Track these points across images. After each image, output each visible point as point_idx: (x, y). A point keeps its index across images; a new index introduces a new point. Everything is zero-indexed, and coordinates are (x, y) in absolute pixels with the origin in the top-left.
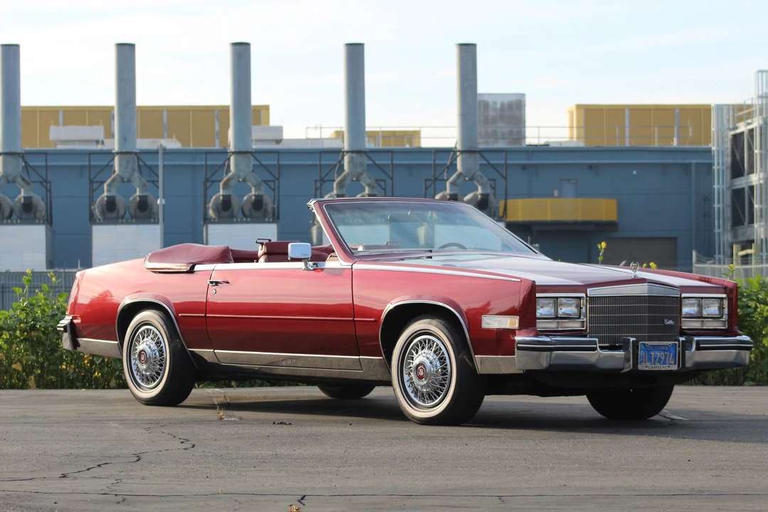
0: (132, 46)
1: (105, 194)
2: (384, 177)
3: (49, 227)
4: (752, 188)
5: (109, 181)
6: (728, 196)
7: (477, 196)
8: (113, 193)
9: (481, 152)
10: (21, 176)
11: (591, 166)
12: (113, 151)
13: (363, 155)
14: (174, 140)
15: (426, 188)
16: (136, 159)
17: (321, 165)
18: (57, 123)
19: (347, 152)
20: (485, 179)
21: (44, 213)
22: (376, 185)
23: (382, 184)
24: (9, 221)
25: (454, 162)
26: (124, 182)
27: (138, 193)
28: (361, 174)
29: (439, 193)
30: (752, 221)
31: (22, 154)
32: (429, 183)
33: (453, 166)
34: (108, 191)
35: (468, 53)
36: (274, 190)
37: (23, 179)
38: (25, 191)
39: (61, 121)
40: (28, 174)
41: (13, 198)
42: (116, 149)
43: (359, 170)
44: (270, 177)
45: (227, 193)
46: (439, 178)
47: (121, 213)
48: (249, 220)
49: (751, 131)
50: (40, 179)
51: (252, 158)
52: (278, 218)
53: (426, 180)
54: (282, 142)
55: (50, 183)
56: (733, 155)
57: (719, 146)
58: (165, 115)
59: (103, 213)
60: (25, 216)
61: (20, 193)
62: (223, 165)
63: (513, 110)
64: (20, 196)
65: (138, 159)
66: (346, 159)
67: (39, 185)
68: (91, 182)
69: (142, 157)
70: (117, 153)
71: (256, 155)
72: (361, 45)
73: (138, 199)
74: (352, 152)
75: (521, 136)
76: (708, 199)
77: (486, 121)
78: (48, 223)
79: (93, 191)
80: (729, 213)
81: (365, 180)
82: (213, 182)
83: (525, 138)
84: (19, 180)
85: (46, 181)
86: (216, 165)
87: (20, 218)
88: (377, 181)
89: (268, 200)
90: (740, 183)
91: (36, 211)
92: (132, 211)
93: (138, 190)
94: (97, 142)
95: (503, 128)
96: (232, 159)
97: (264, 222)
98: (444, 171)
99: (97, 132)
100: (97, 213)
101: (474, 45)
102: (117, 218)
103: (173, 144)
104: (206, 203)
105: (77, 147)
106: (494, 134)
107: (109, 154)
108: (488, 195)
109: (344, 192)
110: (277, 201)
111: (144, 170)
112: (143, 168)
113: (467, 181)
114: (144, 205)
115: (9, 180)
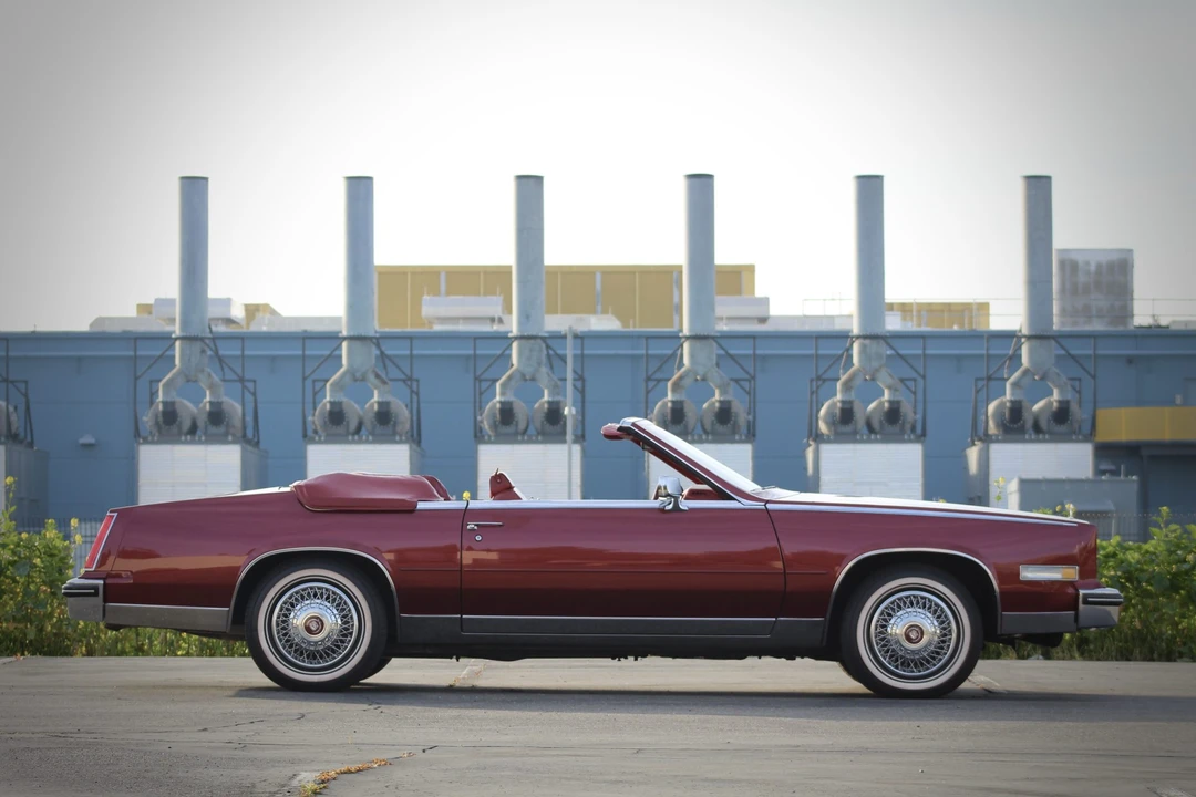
0: (539, 179)
1: (498, 398)
2: (914, 375)
3: (415, 447)
5: (504, 378)
7: (1051, 403)
8: (510, 397)
9: (1057, 338)
10: (374, 371)
12: (510, 335)
13: (882, 342)
14: (610, 316)
15: (977, 392)
16: (544, 346)
17: (817, 356)
18: (436, 293)
19: (858, 337)
20: (1064, 378)
21: (407, 426)
22: (901, 386)
23: (911, 384)
24: (356, 437)
25: (1018, 352)
26: (526, 380)
27: (546, 398)
28: (877, 370)
29: (994, 400)
31: (377, 338)
32: (981, 384)
33: (1016, 358)
34: (503, 394)
35: (1038, 189)
36: (749, 393)
37: (377, 376)
38: (379, 393)
39: (443, 287)
40: (385, 367)
41: (362, 402)
42: (514, 331)
43: (875, 364)
44: (743, 375)
45: (677, 397)
46: (996, 376)
47: (522, 426)
48: (710, 438)
50: (403, 377)
51: (715, 344)
52: (754, 436)
53: (977, 379)
54: (769, 321)
55: (418, 381)
58: (598, 277)
59: (494, 426)
60: (379, 429)
61: (373, 397)
62: (674, 356)
63: (1115, 276)
64: (372, 400)
65: (548, 347)
66: (856, 347)
67: (401, 383)
68: (477, 379)
69: (550, 342)
70: (516, 338)
71: (722, 342)
72: (879, 178)
73: (546, 406)
74: (865, 337)
75: (1125, 313)
77: (1074, 290)
78: (414, 441)
79: (481, 394)
81: (884, 379)
82: (659, 381)
83: (1132, 316)
84: (372, 378)
85: (410, 379)
86: (665, 355)
87: (372, 433)
88: (902, 380)
89: (739, 409)
91: (395, 423)
92: (538, 424)
93: (546, 392)
94: (493, 320)
95: (1099, 301)
96: (686, 346)
97: (733, 441)
98: (1003, 364)
99: (492, 306)
100: (486, 426)
101: (1047, 178)
102: (516, 433)
103: (607, 323)
104: (647, 410)
105: (462, 327)
106: (1086, 310)
107: (504, 338)
108: (1068, 402)
109: (852, 396)
110: (752, 410)
111: (556, 362)
112: (555, 360)
113: (1037, 381)
114: (554, 415)
115: (356, 377)
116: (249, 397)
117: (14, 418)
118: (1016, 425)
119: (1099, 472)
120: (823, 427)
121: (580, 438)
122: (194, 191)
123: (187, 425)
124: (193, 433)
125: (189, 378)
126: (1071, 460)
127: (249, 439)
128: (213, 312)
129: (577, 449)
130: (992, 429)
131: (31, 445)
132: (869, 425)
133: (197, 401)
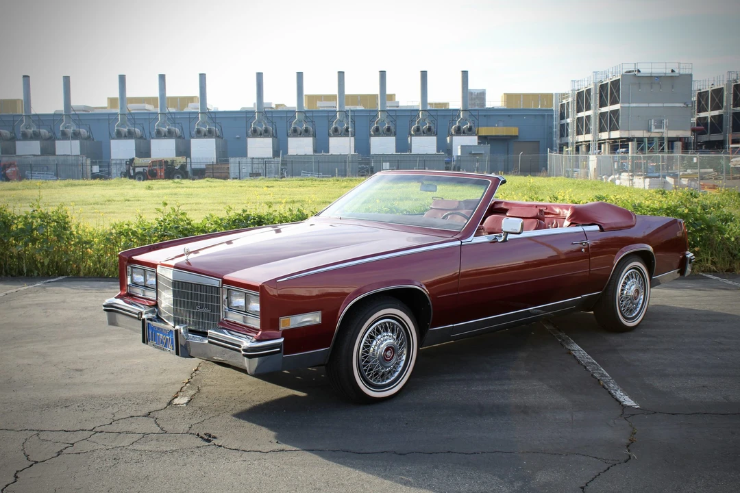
0: (343, 73)
1: (334, 126)
2: (435, 120)
3: (314, 138)
4: (568, 124)
5: (335, 121)
6: (559, 126)
7: (467, 126)
8: (337, 126)
9: (470, 111)
11: (509, 116)
13: (426, 112)
14: (362, 106)
15: (449, 124)
17: (411, 115)
19: (421, 111)
20: (471, 120)
21: (312, 133)
22: (431, 122)
24: (300, 136)
25: (460, 114)
26: (340, 121)
28: (425, 119)
29: (454, 125)
30: (567, 136)
31: (304, 112)
32: (450, 122)
33: (459, 116)
35: (465, 74)
36: (394, 124)
37: (305, 121)
38: (305, 125)
39: (321, 99)
40: (306, 119)
41: (301, 127)
42: (338, 110)
43: (425, 117)
44: (393, 120)
45: (377, 125)
46: (454, 120)
47: (340, 133)
48: (385, 135)
49: (568, 103)
50: (311, 121)
51: (386, 113)
52: (396, 135)
54: (399, 107)
55: (315, 122)
56: (561, 111)
57: (555, 108)
58: (359, 97)
59: (333, 133)
60: (305, 134)
62: (376, 115)
63: (481, 95)
64: (304, 127)
65: (345, 113)
66: (420, 113)
67: (310, 123)
68: (329, 121)
71: (388, 112)
72: (426, 72)
73: (345, 128)
74: (423, 111)
75: (484, 104)
76: (551, 128)
77: (472, 99)
78: (314, 136)
79: (330, 125)
80: (559, 133)
81: (427, 121)
82: (373, 121)
84: (303, 121)
85: (313, 121)
86: (374, 115)
89: (392, 128)
90: (563, 122)
91: (309, 132)
92: (343, 132)
93: (345, 125)
94: (333, 107)
95: (477, 102)
96: (379, 113)
97: (391, 136)
98: (456, 117)
100: (331, 133)
101: (467, 71)
102: (339, 135)
103: (361, 108)
104: (370, 129)
105: (326, 109)
106: (475, 103)
107: (335, 111)
108: (471, 126)
109: (419, 125)
110: (395, 128)
112: (347, 116)
113: (464, 121)
114: (347, 130)
115: (300, 121)
116: (274, 126)
117: (218, 132)
118: (459, 132)
119: (479, 143)
120: (412, 133)
121: (353, 136)
122: (260, 76)
123: (259, 133)
124: (261, 135)
125: (259, 122)
126: (472, 141)
127: (274, 136)
128: (265, 106)
129: (353, 139)
130: (453, 133)
131: (223, 138)
132: (423, 132)
133: (262, 127)
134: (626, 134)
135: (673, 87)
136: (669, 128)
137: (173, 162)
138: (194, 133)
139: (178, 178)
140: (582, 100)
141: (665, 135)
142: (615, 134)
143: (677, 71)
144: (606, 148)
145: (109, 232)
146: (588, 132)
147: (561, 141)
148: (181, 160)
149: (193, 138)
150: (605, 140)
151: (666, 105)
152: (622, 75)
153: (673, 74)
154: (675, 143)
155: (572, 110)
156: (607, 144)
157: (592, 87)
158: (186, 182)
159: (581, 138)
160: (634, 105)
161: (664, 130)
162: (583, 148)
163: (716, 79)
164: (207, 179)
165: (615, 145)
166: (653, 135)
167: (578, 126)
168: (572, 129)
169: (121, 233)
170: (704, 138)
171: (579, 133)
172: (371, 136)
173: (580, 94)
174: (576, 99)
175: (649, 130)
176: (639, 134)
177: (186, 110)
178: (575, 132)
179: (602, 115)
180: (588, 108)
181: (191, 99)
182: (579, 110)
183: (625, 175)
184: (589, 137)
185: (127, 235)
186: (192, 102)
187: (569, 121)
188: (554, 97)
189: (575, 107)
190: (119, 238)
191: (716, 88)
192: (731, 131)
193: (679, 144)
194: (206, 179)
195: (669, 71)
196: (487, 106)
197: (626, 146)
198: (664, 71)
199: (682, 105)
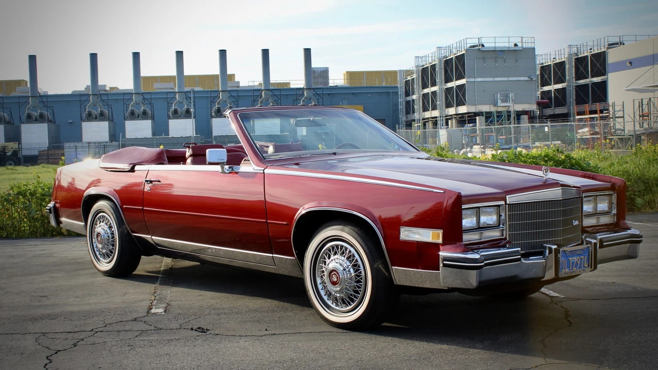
0: (182, 52)
1: (173, 108)
2: (278, 99)
3: (152, 121)
4: (413, 100)
5: (175, 103)
6: (404, 103)
7: (313, 105)
8: (176, 107)
9: (313, 89)
11: (353, 94)
13: (269, 91)
14: (200, 87)
15: (293, 103)
17: (254, 95)
18: (157, 82)
19: (264, 90)
20: (315, 99)
21: (151, 115)
22: (275, 102)
23: (277, 102)
24: (138, 119)
25: (303, 93)
26: (180, 103)
27: (186, 107)
28: (269, 98)
29: (298, 104)
30: (413, 112)
31: (142, 93)
33: (303, 95)
34: (174, 106)
35: (307, 52)
36: (236, 105)
37: (143, 103)
39: (159, 81)
40: (144, 101)
41: (139, 110)
42: (177, 91)
43: (268, 97)
44: (235, 100)
45: (219, 106)
46: (298, 99)
47: (180, 114)
49: (413, 79)
50: (149, 103)
51: (228, 93)
53: (293, 100)
54: (240, 87)
55: (153, 104)
56: (406, 88)
58: (197, 78)
59: (173, 115)
60: (143, 117)
61: (142, 108)
62: (217, 96)
63: (325, 73)
65: (186, 95)
66: (263, 92)
67: (149, 105)
68: (168, 103)
69: (186, 93)
71: (230, 92)
72: (268, 50)
73: (186, 109)
75: (327, 83)
76: (396, 105)
77: (315, 77)
78: (152, 119)
79: (169, 107)
80: (404, 110)
81: (270, 100)
82: (214, 102)
84: (141, 103)
85: (151, 103)
86: (215, 96)
88: (275, 100)
90: (409, 98)
91: (148, 114)
92: (184, 114)
94: (171, 88)
95: (321, 80)
96: (220, 93)
98: (300, 96)
99: (171, 85)
100: (170, 115)
101: (310, 49)
102: (178, 116)
103: (199, 89)
104: (211, 110)
105: (164, 91)
106: (318, 82)
107: (175, 93)
111: (188, 99)
112: (188, 98)
113: (309, 99)
114: (188, 112)
115: (137, 103)
116: (110, 110)
117: (50, 116)
121: (195, 117)
122: (94, 57)
123: (94, 117)
124: (96, 119)
125: (94, 105)
127: (111, 120)
128: (100, 88)
129: (194, 120)
131: (55, 123)
133: (97, 110)
134: (473, 109)
135: (516, 61)
136: (515, 102)
137: (4, 148)
138: (24, 117)
139: (10, 164)
140: (427, 75)
141: (511, 109)
142: (463, 109)
143: (520, 45)
144: (453, 123)
145: (7, 193)
146: (434, 108)
147: (407, 118)
148: (13, 146)
149: (23, 123)
150: (451, 115)
151: (510, 79)
152: (467, 50)
153: (516, 48)
154: (522, 116)
155: (417, 85)
156: (454, 121)
157: (437, 62)
158: (21, 169)
159: (428, 115)
160: (480, 79)
161: (510, 104)
162: (430, 125)
163: (557, 53)
164: (43, 165)
165: (463, 120)
166: (500, 109)
167: (423, 103)
168: (418, 106)
169: (19, 193)
170: (549, 112)
171: (425, 109)
172: (212, 117)
173: (424, 70)
174: (420, 75)
175: (495, 104)
176: (485, 108)
177: (13, 94)
178: (421, 108)
179: (448, 90)
180: (434, 84)
181: (19, 83)
182: (425, 86)
183: (476, 148)
184: (436, 113)
185: (24, 196)
186: (20, 86)
187: (414, 97)
188: (398, 73)
189: (420, 83)
190: (18, 198)
191: (558, 61)
192: (575, 104)
193: (525, 118)
194: (41, 166)
195: (512, 45)
196: (330, 85)
197: (474, 121)
198: (507, 45)
199: (526, 79)
